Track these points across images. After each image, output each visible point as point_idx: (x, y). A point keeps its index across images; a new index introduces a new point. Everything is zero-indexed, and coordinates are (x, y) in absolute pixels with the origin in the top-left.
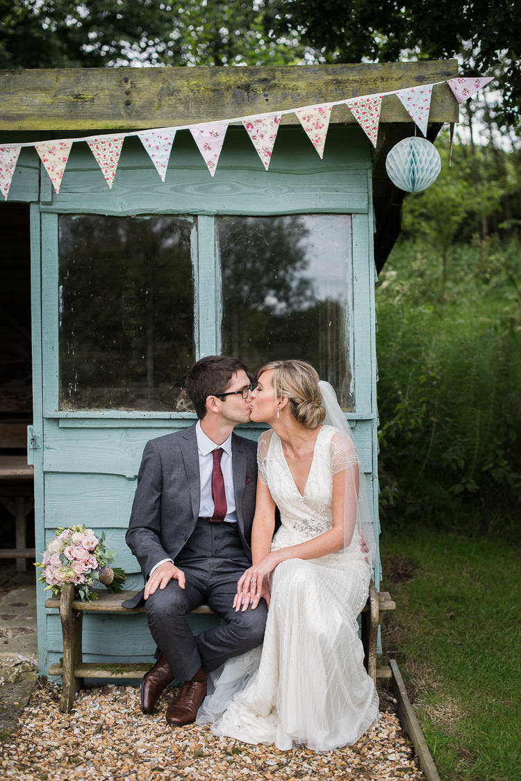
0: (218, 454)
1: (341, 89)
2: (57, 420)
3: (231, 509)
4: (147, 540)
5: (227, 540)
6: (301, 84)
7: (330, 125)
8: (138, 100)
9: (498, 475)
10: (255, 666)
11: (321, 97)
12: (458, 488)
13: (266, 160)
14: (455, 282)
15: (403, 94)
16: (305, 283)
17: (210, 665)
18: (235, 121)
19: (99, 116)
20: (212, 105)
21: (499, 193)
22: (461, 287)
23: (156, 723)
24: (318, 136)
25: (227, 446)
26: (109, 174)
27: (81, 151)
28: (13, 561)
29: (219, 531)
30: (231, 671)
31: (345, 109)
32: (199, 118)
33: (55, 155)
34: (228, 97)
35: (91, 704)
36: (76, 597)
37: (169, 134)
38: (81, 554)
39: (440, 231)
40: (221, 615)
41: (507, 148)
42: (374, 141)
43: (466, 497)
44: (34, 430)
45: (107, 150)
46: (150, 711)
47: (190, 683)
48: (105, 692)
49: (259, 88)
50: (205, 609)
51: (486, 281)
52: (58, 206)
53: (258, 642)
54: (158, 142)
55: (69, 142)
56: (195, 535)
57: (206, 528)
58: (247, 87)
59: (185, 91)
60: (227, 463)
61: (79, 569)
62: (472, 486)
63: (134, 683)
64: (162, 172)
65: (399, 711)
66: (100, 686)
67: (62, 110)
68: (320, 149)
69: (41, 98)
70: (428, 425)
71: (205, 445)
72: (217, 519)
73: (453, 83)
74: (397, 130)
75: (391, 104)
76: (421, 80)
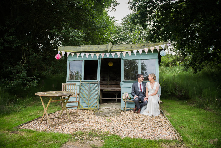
0: (140, 84)
1: (154, 45)
2: (124, 82)
3: (143, 90)
4: (134, 94)
5: (142, 94)
6: (150, 45)
7: (154, 49)
8: (133, 47)
9: (173, 92)
10: (146, 107)
11: (152, 46)
12: (168, 94)
13: (147, 53)
14: (167, 71)
15: (161, 46)
16: (146, 73)
17: (141, 107)
18: (143, 49)
19: (128, 49)
20: (141, 48)
21: (172, 60)
22: (167, 72)
23: (136, 113)
24: (152, 51)
25: (141, 83)
26: (130, 55)
27: (127, 53)
28: (115, 100)
29: (141, 93)
30: (143, 108)
31: (155, 48)
32: (139, 49)
33: (124, 53)
34: (142, 47)
35: (128, 112)
36: (126, 100)
37: (136, 51)
38: (127, 95)
39: (164, 64)
40: (142, 102)
41: (173, 54)
42: (159, 51)
43: (169, 95)
44: (121, 83)
45: (130, 53)
46: (134, 112)
47: (139, 109)
48: (129, 111)
49: (146, 46)
50: (140, 101)
51: (171, 71)
52: (124, 59)
53: (147, 104)
54: (135, 52)
55: (126, 52)
56: (139, 93)
57: (140, 93)
58: (144, 46)
59: (138, 46)
60: (142, 86)
61: (127, 97)
62: (170, 93)
63: (132, 110)
64: (135, 55)
65: (163, 114)
66: (129, 110)
67: (124, 49)
68: (153, 52)
69: (122, 47)
70: (164, 86)
71: (139, 83)
72: (141, 92)
73: (167, 44)
74: (161, 50)
75: (160, 47)
76: (163, 44)
